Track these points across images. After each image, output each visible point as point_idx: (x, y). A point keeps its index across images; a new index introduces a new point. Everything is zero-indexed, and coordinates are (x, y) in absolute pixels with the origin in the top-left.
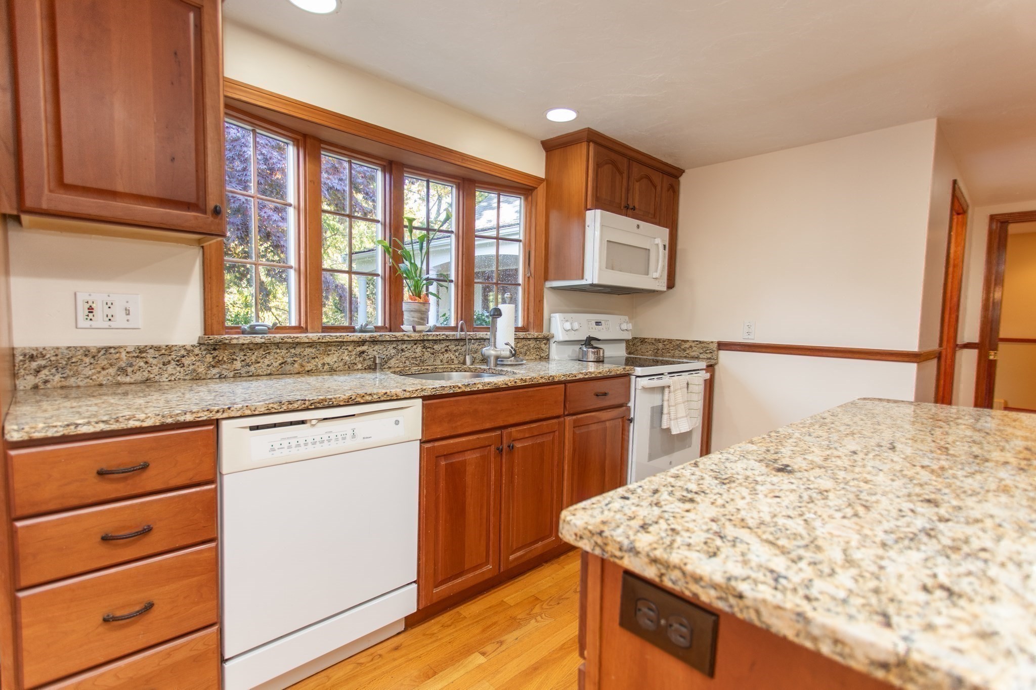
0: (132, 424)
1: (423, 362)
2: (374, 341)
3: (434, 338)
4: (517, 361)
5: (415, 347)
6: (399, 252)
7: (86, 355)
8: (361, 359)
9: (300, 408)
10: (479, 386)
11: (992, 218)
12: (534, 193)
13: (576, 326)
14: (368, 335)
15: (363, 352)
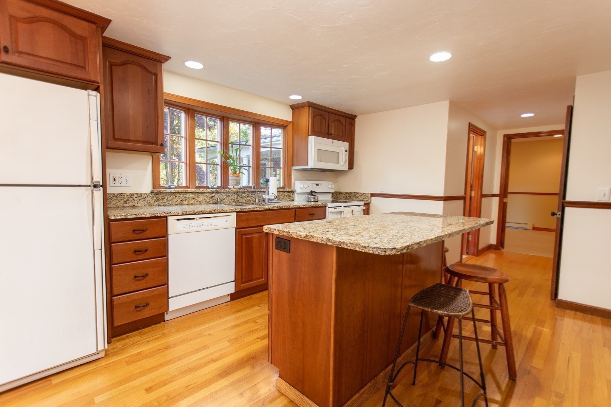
0: (143, 216)
1: (238, 201)
2: (217, 192)
3: (242, 191)
4: (278, 201)
5: (234, 195)
6: (227, 155)
7: (114, 196)
8: (212, 199)
9: (193, 214)
10: (258, 208)
11: (505, 136)
12: (287, 128)
13: (306, 186)
14: (215, 190)
15: (213, 197)
